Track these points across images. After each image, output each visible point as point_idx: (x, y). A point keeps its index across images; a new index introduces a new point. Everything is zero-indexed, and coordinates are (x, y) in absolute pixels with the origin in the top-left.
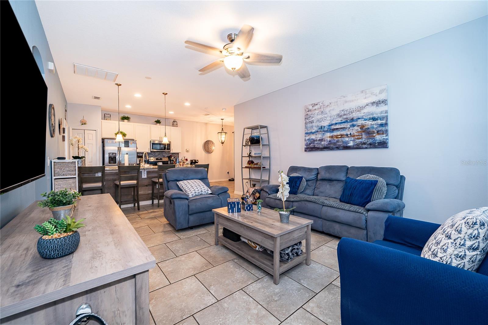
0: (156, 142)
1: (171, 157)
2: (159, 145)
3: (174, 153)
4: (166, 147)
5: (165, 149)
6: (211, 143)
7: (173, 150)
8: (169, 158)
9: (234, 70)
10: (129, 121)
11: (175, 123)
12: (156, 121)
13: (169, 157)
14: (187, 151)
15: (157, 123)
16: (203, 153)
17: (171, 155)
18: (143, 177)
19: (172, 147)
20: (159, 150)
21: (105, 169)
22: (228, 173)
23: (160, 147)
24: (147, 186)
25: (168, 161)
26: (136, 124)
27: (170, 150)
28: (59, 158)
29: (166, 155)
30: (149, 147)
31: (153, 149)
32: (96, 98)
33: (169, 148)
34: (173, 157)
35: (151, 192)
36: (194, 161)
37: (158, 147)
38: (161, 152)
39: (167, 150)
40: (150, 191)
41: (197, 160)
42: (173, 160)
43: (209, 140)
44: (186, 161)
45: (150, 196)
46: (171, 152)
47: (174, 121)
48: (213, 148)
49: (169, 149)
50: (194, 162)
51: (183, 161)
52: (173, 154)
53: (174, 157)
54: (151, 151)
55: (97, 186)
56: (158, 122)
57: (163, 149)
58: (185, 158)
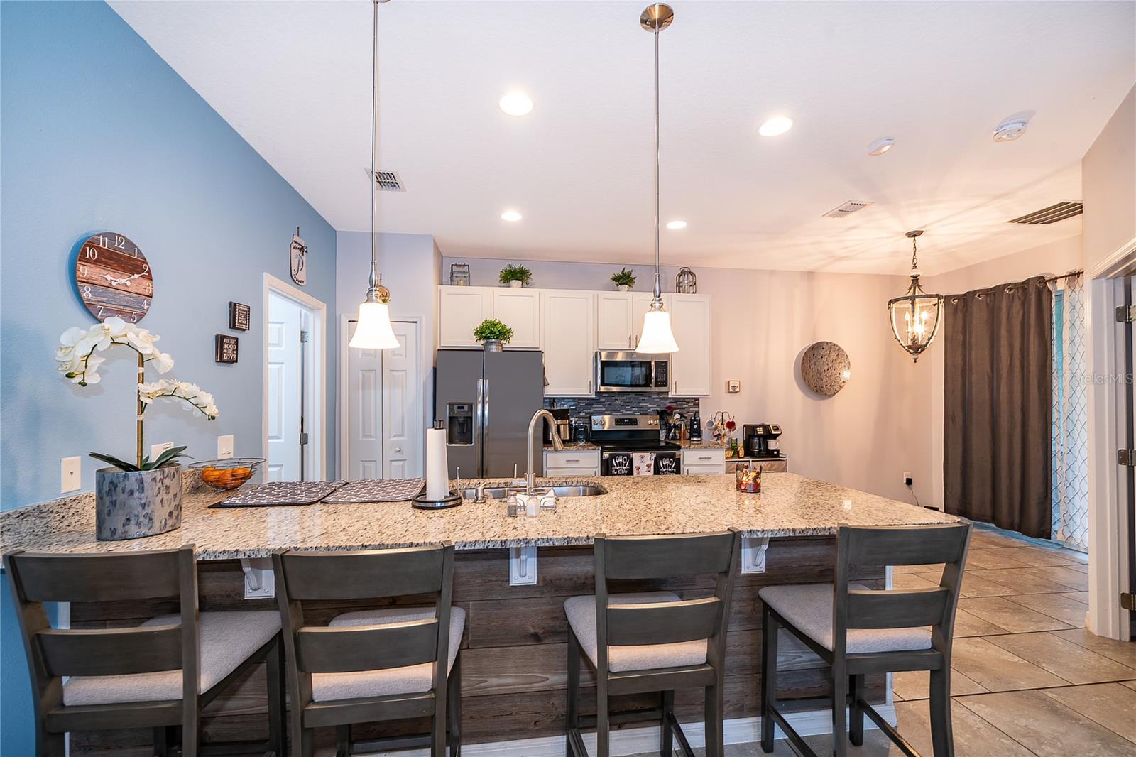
0: (620, 357)
1: (671, 414)
2: (630, 368)
3: (683, 400)
4: (653, 374)
5: (648, 384)
6: (833, 355)
7: (680, 386)
8: (661, 419)
10: (527, 283)
11: (686, 280)
12: (616, 279)
13: (664, 415)
14: (732, 390)
15: (621, 284)
16: (798, 395)
17: (669, 408)
18: (516, 579)
19: (675, 374)
20: (629, 389)
22: (909, 482)
23: (632, 375)
24: (537, 638)
25: (658, 431)
26: (548, 293)
27: (666, 385)
29: (652, 407)
30: (591, 377)
31: (603, 384)
33: (663, 381)
34: (677, 416)
35: (564, 678)
36: (760, 431)
37: (627, 374)
38: (633, 395)
39: (656, 385)
40: (554, 670)
41: (777, 428)
42: (677, 427)
43: (821, 343)
44: (727, 430)
45: (559, 703)
46: (670, 396)
47: (682, 273)
48: (846, 374)
49: (665, 383)
50: (759, 436)
51: (716, 428)
52: (676, 400)
53: (682, 415)
54: (597, 393)
55: (154, 696)
56: (624, 279)
57: (641, 382)
58: (727, 419)
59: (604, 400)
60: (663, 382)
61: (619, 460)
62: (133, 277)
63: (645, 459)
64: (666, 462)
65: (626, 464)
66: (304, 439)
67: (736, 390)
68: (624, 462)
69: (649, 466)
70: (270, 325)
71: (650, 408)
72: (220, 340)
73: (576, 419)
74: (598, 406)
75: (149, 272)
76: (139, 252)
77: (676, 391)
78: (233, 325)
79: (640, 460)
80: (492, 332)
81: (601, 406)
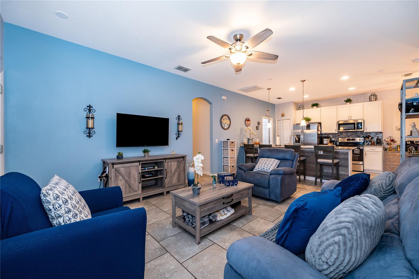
9: (238, 65)
21: (254, 146)
28: (227, 140)
32: (279, 98)
70: (263, 123)
72: (257, 127)
77: (366, 131)
78: (258, 125)
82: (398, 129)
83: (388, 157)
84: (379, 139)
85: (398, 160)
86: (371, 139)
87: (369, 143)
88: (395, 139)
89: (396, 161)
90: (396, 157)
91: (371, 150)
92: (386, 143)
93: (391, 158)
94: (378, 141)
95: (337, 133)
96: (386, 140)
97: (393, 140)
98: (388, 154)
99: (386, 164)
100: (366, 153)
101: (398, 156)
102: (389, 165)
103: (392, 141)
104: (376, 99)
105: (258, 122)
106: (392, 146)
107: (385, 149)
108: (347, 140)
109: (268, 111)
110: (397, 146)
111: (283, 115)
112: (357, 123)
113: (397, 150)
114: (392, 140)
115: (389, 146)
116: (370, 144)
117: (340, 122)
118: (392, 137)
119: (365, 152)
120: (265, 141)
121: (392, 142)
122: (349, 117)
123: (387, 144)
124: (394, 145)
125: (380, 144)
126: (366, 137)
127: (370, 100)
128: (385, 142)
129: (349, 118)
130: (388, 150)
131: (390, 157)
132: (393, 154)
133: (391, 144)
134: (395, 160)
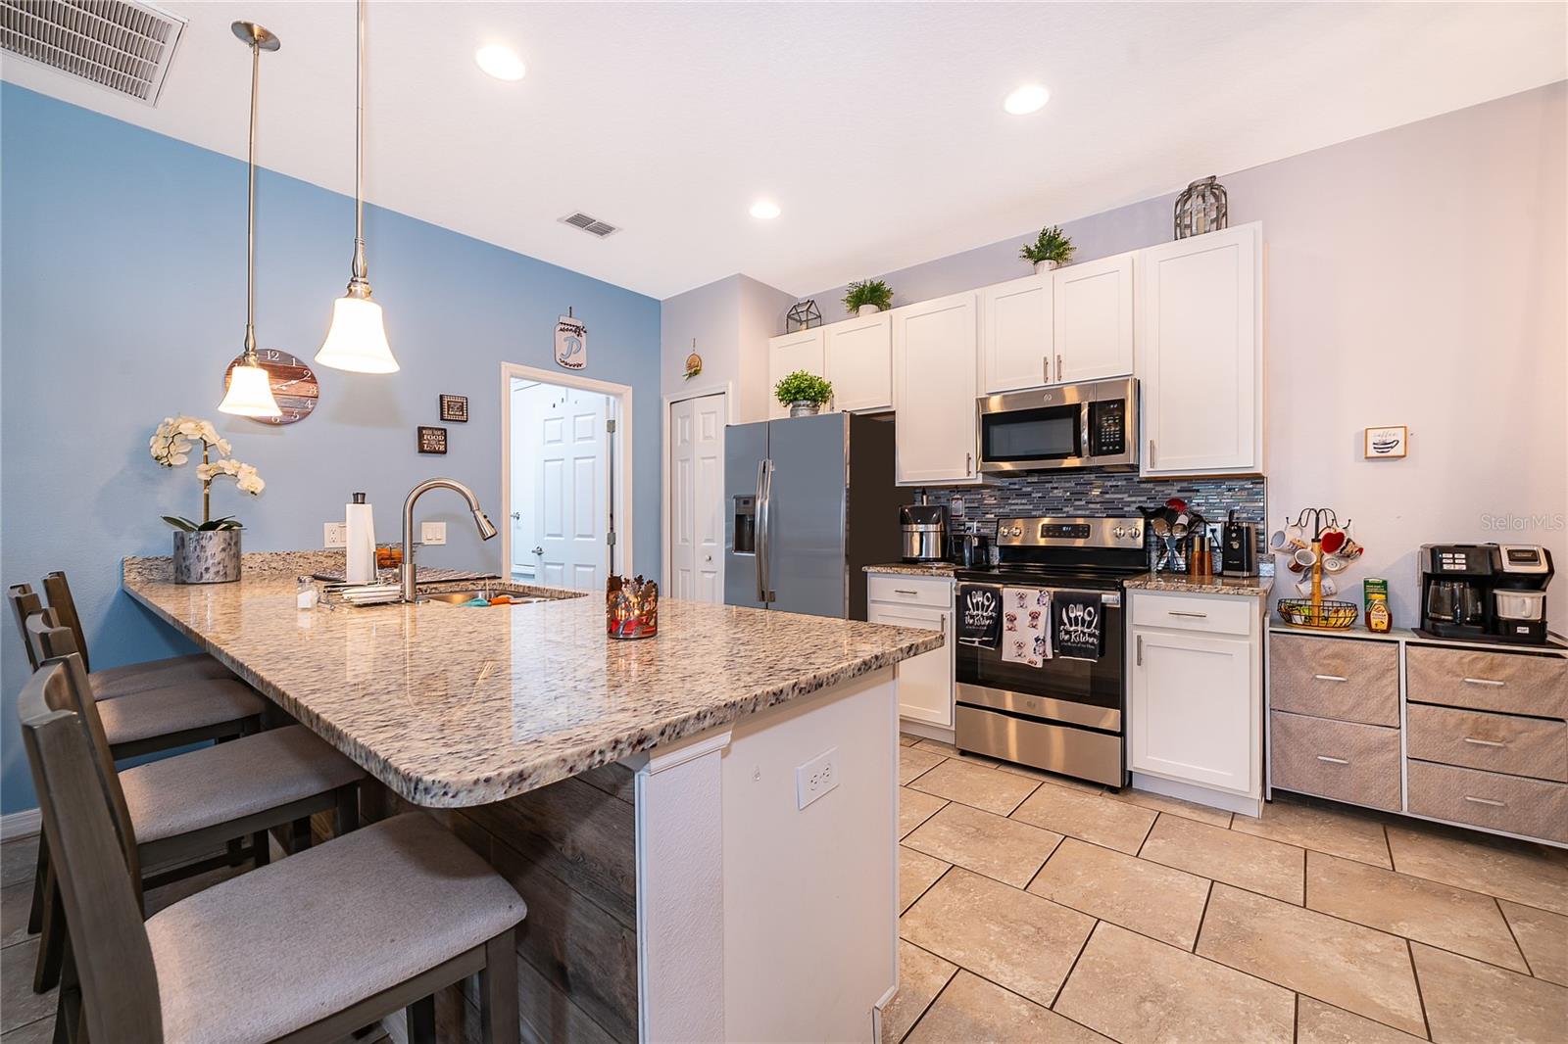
59: (1029, 489)
60: (1115, 444)
61: (979, 598)
62: (289, 383)
63: (1027, 602)
64: (1077, 612)
65: (989, 606)
66: (612, 541)
67: (1393, 452)
68: (986, 603)
69: (1034, 616)
71: (1129, 504)
73: (980, 525)
74: (1019, 501)
75: (312, 376)
76: (297, 361)
79: (1016, 601)
80: (803, 392)
81: (1024, 501)
82: (1372, 453)
83: (1303, 675)
84: (1239, 530)
85: (1373, 703)
86: (1184, 528)
87: (1173, 556)
88: (1350, 534)
89: (1357, 717)
90: (1360, 679)
91: (1174, 622)
92: (1289, 558)
93: (1324, 688)
94: (1236, 546)
95: (980, 481)
96: (1292, 535)
97: (1341, 536)
98: (1299, 647)
99: (1286, 731)
100: (1139, 637)
101: (1373, 672)
102: (1304, 741)
103: (1333, 542)
104: (1221, 219)
105: (441, 397)
106: (1327, 582)
107: (1279, 609)
108: (1048, 531)
109: (578, 330)
110: (1366, 583)
111: (694, 371)
112: (1091, 405)
113: (1361, 620)
114: (1328, 535)
115: (1306, 588)
116: (1182, 563)
117: (995, 406)
118: (1330, 517)
119: (1137, 632)
120: (560, 536)
121: (1327, 556)
122: (1050, 368)
123: (1297, 568)
124: (1343, 581)
125: (1249, 569)
126: (1158, 513)
127: (1182, 228)
128: (1279, 556)
129: (1050, 375)
130: (1298, 619)
131: (1314, 678)
132: (1335, 656)
133: (1322, 571)
134: (1351, 702)
